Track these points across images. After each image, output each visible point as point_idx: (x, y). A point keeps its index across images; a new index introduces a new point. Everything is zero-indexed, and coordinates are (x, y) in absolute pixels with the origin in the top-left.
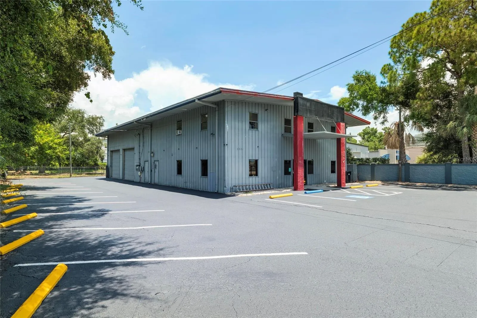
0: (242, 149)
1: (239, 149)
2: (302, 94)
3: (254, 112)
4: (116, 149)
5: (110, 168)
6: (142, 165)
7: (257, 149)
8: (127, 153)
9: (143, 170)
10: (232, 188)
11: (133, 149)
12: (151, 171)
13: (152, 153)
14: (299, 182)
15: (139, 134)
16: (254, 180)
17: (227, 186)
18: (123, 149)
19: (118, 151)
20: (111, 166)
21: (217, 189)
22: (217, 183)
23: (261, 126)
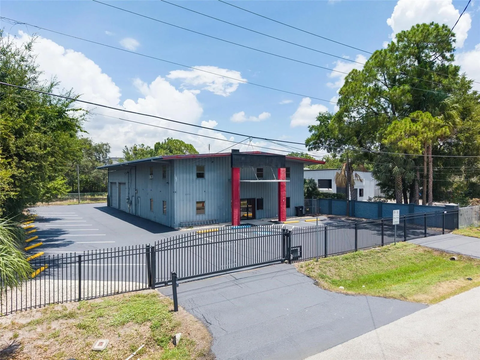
0: (190, 194)
1: (186, 194)
2: (238, 150)
3: (201, 164)
4: (114, 182)
5: (110, 198)
6: (130, 198)
7: (204, 193)
8: (122, 186)
9: (131, 204)
10: (180, 224)
11: (125, 184)
12: (136, 205)
13: (136, 190)
14: (235, 219)
15: (128, 172)
16: (200, 218)
17: (176, 223)
18: (119, 183)
19: (116, 183)
20: (111, 196)
21: (170, 224)
22: (170, 220)
23: (208, 175)
